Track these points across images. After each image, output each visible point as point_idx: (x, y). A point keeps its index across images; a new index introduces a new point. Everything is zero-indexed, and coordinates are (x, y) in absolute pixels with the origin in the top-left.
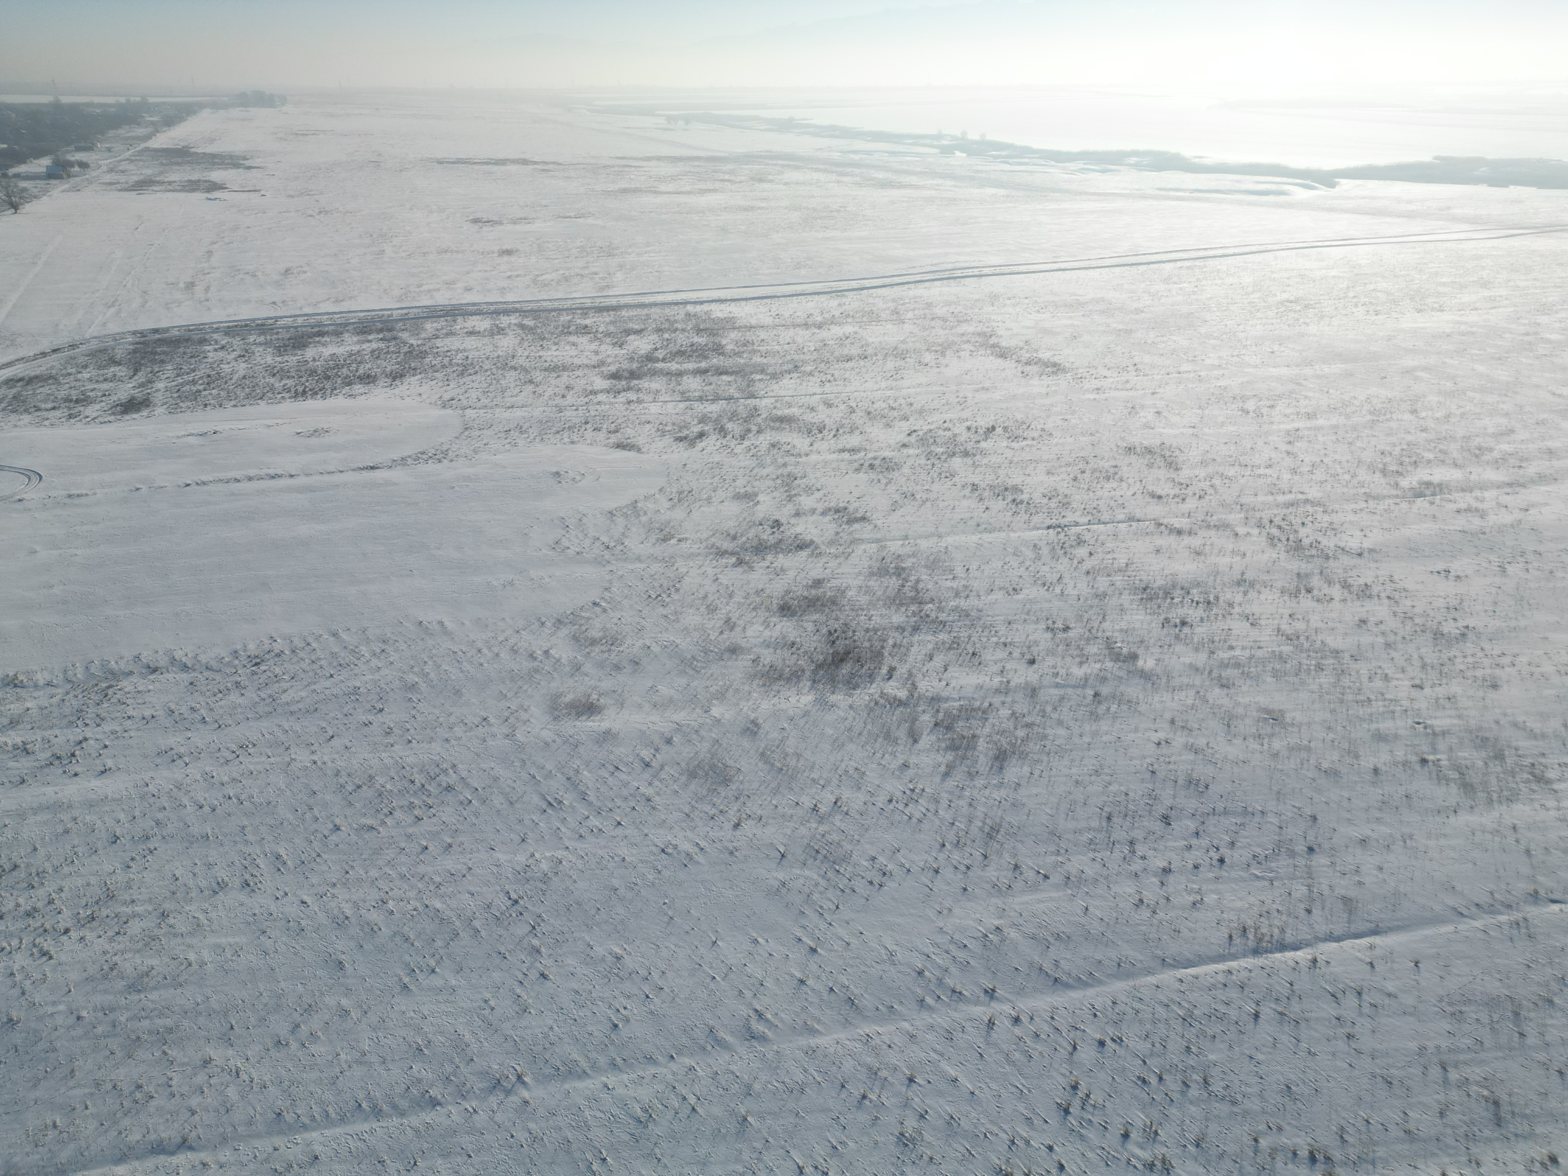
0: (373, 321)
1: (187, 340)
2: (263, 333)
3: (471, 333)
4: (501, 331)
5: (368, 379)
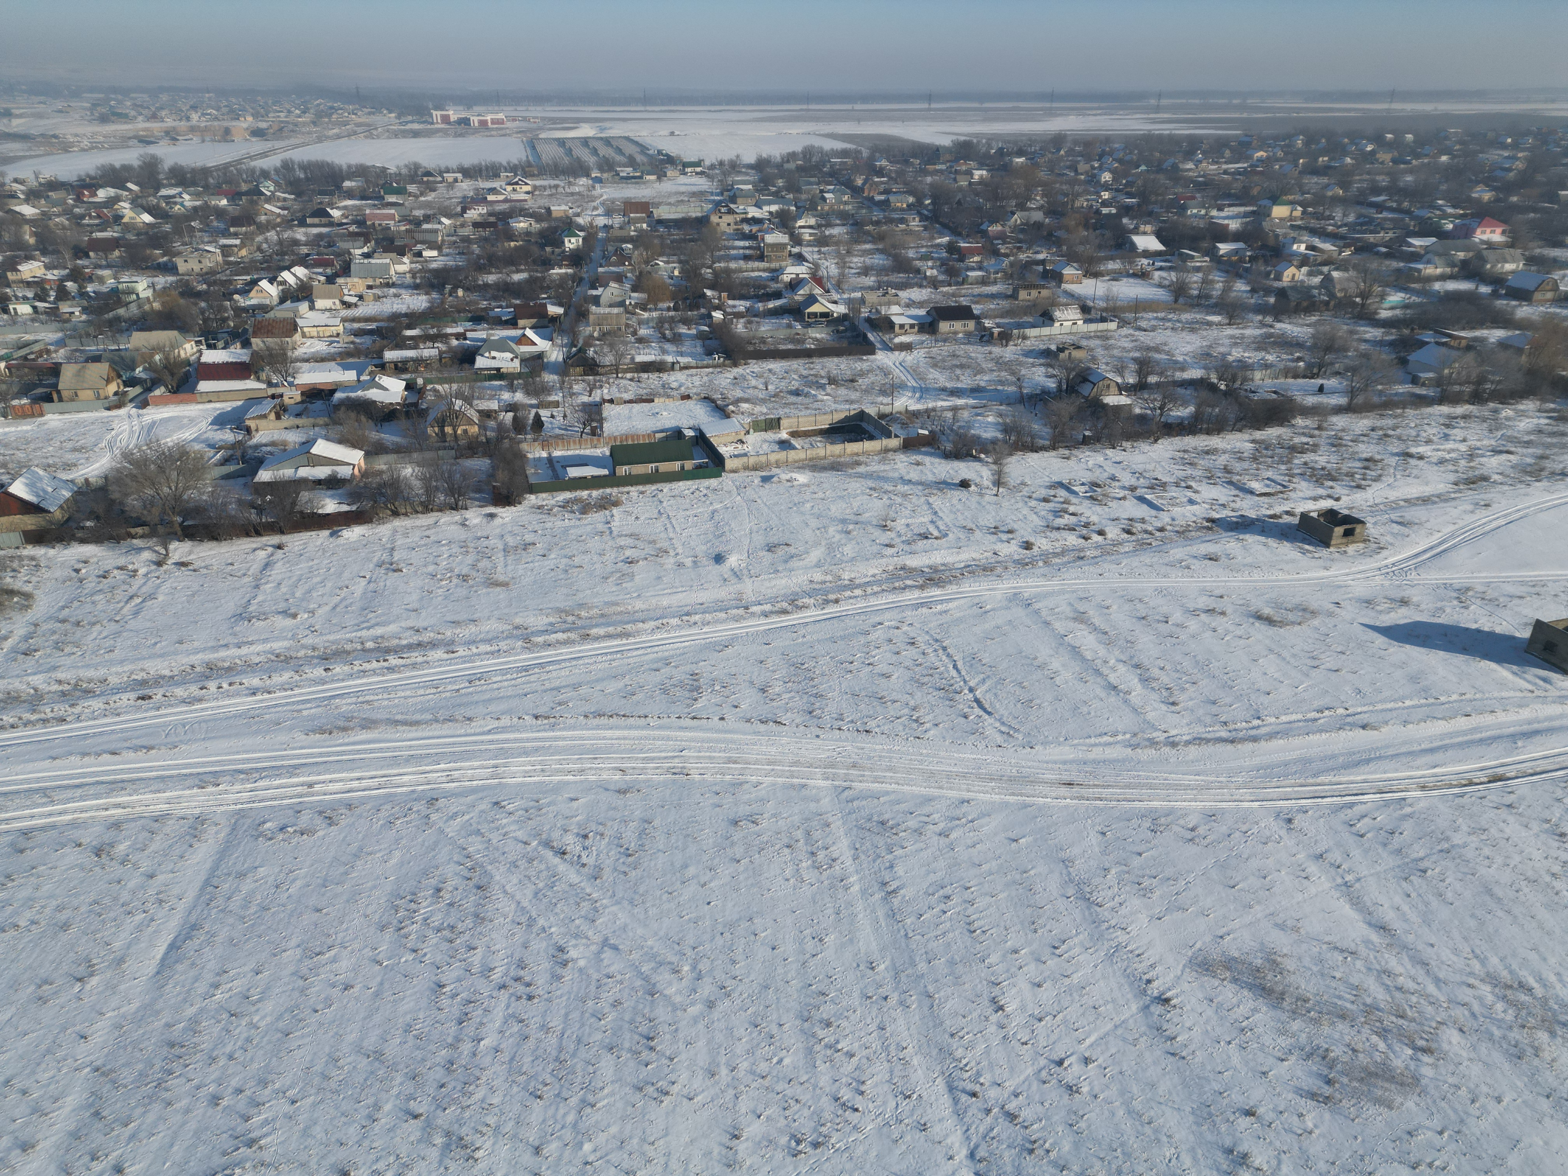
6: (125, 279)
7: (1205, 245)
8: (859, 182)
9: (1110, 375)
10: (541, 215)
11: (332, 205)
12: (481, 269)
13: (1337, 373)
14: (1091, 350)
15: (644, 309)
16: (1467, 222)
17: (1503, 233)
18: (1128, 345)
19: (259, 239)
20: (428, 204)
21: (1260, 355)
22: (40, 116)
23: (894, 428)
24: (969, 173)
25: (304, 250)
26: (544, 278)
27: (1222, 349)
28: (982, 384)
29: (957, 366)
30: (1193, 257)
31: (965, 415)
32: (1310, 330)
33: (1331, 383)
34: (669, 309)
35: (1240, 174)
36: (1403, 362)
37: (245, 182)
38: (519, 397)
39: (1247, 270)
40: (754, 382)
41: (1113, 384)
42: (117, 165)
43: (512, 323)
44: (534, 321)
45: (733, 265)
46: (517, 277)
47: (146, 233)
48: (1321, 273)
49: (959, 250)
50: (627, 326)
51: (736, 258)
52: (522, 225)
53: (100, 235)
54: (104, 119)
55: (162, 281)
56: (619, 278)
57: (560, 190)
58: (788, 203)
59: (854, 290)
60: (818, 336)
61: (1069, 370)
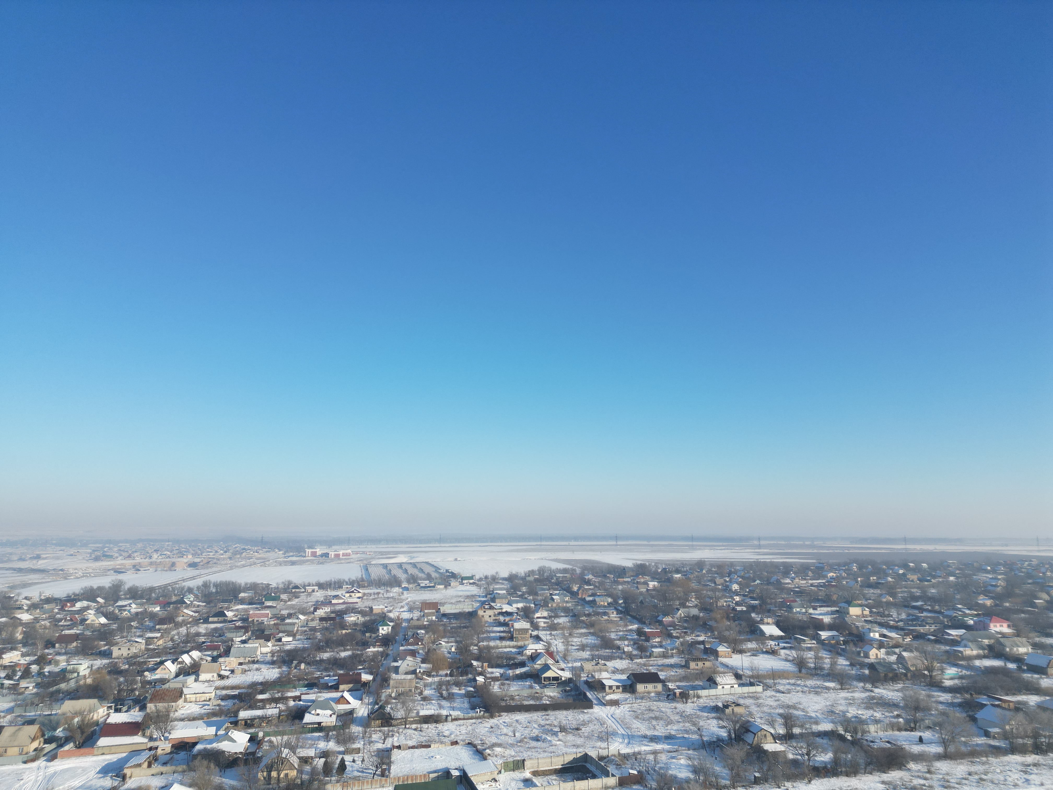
6: (75, 662)
7: (811, 632)
8: (575, 588)
9: (765, 727)
10: (366, 612)
11: (228, 609)
12: (320, 649)
13: (929, 728)
14: (747, 707)
15: (429, 676)
16: (982, 619)
17: (1009, 627)
18: (774, 704)
19: (174, 632)
20: (292, 607)
21: (870, 712)
22: (58, 558)
23: (611, 769)
24: (646, 583)
25: (202, 639)
26: (362, 655)
27: (841, 708)
28: (673, 733)
29: (653, 718)
30: (804, 640)
31: (663, 758)
32: (900, 694)
33: (927, 735)
34: (446, 675)
35: (821, 586)
36: (973, 719)
37: (175, 595)
38: (332, 745)
39: (843, 650)
40: (505, 730)
41: (768, 734)
42: (95, 587)
43: (335, 688)
44: (351, 686)
45: (492, 644)
46: (343, 654)
47: (99, 631)
48: (895, 653)
49: (644, 634)
50: (416, 688)
51: (494, 639)
52: (352, 619)
53: (67, 632)
54: (97, 559)
55: (99, 663)
56: (413, 653)
57: (381, 595)
58: (529, 602)
59: (576, 660)
60: (552, 694)
61: (735, 722)
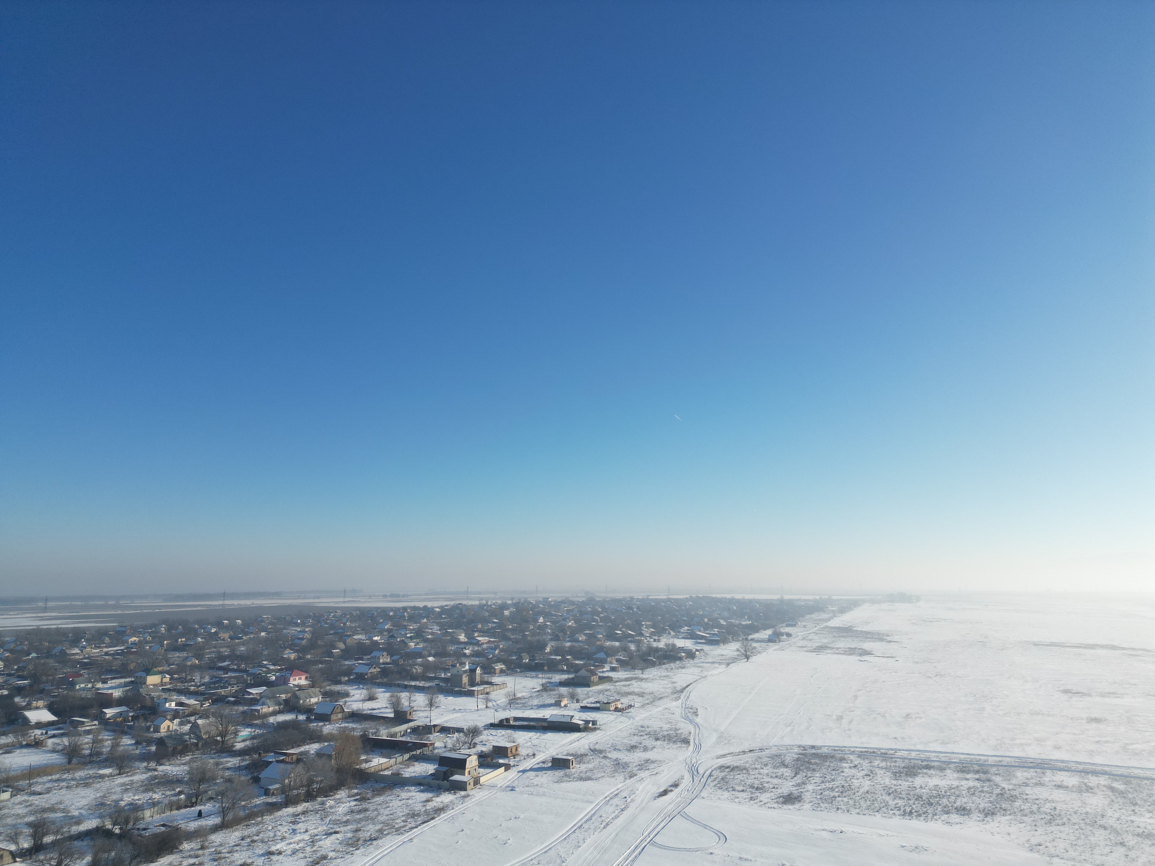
0: (971, 763)
1: (832, 757)
2: (885, 760)
3: (1059, 787)
4: (1089, 789)
5: (963, 811)
7: (93, 711)
13: (210, 799)
16: (283, 674)
17: (306, 678)
18: (24, 811)
21: (148, 795)
30: (83, 723)
32: (186, 768)
35: (118, 654)
36: (256, 780)
39: (130, 727)
41: (6, 853)
48: (190, 722)
